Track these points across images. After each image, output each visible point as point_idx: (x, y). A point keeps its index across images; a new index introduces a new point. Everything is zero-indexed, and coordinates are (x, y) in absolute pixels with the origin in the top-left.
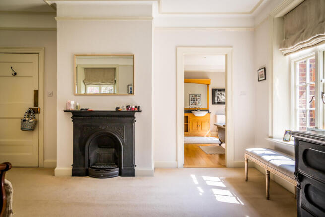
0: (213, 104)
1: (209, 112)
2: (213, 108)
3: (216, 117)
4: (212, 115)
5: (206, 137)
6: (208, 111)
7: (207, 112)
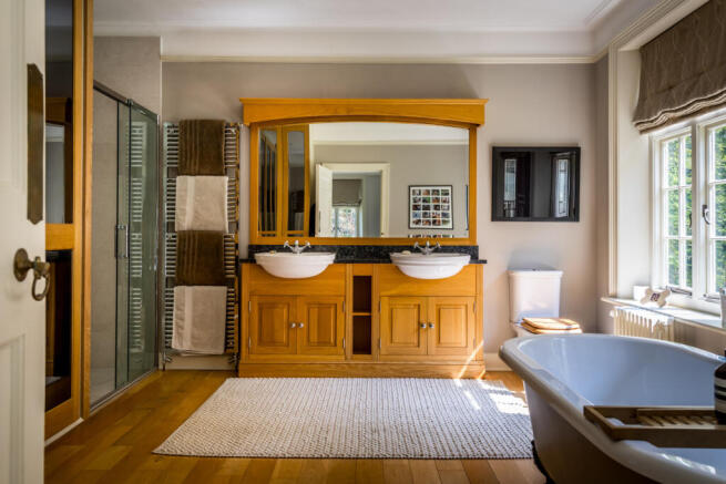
0: (494, 218)
1: (475, 258)
2: (497, 239)
3: (509, 282)
4: (491, 274)
5: (458, 382)
6: (472, 251)
7: (465, 260)
